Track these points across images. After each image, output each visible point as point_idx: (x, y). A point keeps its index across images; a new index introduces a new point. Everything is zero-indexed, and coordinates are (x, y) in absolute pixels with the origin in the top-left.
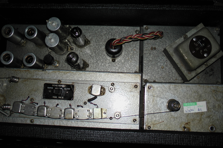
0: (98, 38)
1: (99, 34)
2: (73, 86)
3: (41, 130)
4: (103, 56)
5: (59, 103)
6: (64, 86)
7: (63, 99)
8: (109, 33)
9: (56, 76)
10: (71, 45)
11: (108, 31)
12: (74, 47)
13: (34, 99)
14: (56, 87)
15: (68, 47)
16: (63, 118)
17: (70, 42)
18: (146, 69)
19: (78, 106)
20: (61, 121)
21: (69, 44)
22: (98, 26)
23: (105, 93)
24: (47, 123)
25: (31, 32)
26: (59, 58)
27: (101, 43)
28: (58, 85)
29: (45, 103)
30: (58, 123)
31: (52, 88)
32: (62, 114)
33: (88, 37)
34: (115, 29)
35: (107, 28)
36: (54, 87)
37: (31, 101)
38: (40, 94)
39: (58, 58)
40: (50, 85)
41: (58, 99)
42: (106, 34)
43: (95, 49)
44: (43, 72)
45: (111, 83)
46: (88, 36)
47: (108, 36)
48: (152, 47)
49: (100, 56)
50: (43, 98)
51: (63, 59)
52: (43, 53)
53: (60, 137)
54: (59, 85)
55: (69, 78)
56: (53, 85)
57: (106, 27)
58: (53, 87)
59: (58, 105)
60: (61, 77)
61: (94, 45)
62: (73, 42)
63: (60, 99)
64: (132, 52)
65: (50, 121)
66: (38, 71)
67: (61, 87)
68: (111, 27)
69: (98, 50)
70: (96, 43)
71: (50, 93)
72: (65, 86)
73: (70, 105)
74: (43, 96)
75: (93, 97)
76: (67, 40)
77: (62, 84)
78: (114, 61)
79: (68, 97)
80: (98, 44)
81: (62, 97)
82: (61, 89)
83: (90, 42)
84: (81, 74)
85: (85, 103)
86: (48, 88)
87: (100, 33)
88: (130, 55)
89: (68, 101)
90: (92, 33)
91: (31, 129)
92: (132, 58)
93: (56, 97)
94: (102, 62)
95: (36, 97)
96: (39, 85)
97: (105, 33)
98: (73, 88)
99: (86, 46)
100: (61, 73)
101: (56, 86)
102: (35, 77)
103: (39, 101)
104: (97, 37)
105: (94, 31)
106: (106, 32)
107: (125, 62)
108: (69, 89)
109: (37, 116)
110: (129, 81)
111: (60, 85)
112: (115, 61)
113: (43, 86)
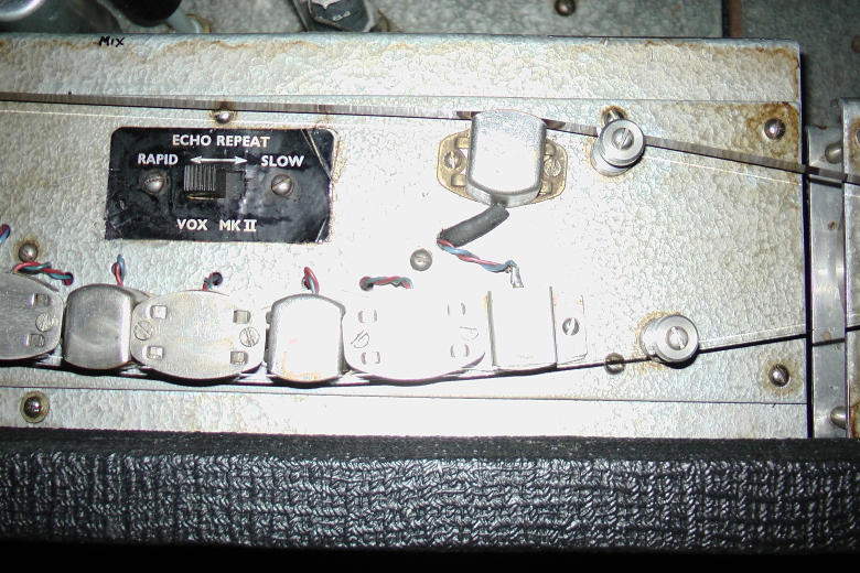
2: (327, 139)
3: (91, 476)
5: (228, 266)
6: (255, 142)
7: (253, 238)
9: (196, 76)
13: (40, 241)
14: (197, 150)
16: (261, 376)
19: (367, 284)
20: (243, 400)
23: (561, 177)
24: (143, 418)
28: (214, 134)
29: (119, 271)
30: (220, 414)
31: (171, 160)
32: (250, 343)
36: (185, 154)
37: (21, 256)
38: (87, 210)
40: (157, 139)
41: (216, 236)
44: (105, 52)
45: (605, 106)
50: (108, 237)
53: (250, 527)
54: (220, 139)
55: (291, 86)
56: (176, 140)
58: (179, 150)
59: (216, 279)
60: (235, 79)
63: (233, 237)
65: (161, 401)
66: (68, 44)
67: (238, 151)
71: (154, 197)
72: (265, 138)
73: (308, 280)
74: (109, 219)
75: (480, 208)
77: (240, 132)
78: (566, 9)
79: (287, 219)
81: (242, 226)
82: (238, 160)
84: (380, 52)
85: (421, 260)
86: (141, 158)
89: (295, 247)
91: (12, 470)
93: (203, 224)
95: (58, 226)
96: (76, 143)
98: (327, 154)
100: (232, 56)
101: (203, 141)
102: (45, 88)
103: (79, 255)
107: (637, 14)
108: (298, 161)
109: (65, 366)
110: (723, 92)
111: (226, 132)
112: (573, 7)
113: (106, 151)
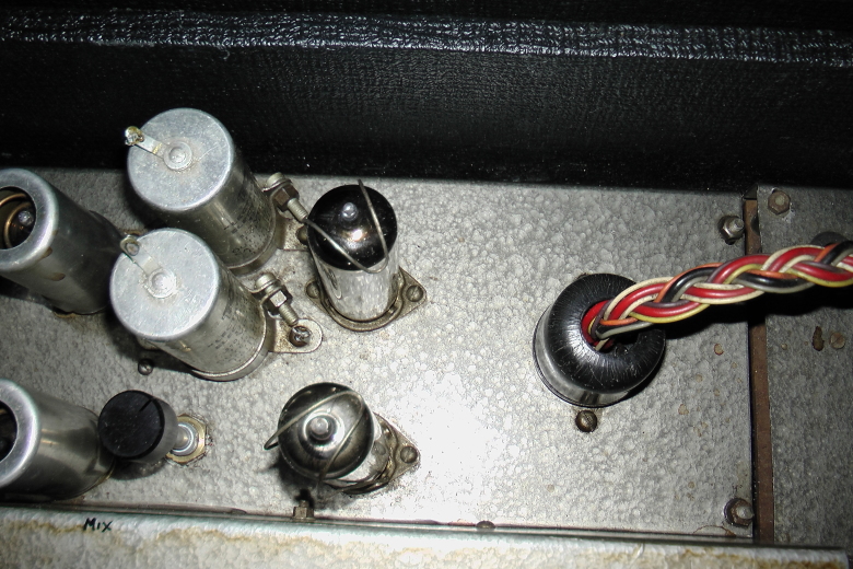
0: (481, 269)
1: (487, 240)
4: (513, 389)
8: (549, 238)
10: (292, 311)
11: (543, 223)
12: (311, 325)
15: (271, 324)
17: (286, 293)
18: (790, 478)
21: (284, 309)
22: (477, 187)
25: (16, 219)
26: (208, 397)
27: (499, 302)
33: (411, 258)
34: (589, 208)
35: (533, 204)
39: (203, 400)
42: (530, 238)
43: (460, 339)
44: (90, 540)
46: (412, 249)
47: (543, 250)
48: (818, 329)
49: (497, 391)
51: (235, 407)
52: (99, 360)
57: (526, 191)
61: (450, 315)
62: (308, 288)
64: (705, 366)
68: (563, 194)
69: (483, 351)
70: (462, 303)
76: (271, 274)
78: (587, 425)
80: (480, 305)
83: (422, 292)
87: (488, 234)
88: (693, 384)
90: (435, 230)
92: (706, 403)
94: (510, 433)
97: (522, 234)
99: (396, 318)
104: (471, 258)
105: (450, 219)
106: (528, 227)
112: (594, 424)
